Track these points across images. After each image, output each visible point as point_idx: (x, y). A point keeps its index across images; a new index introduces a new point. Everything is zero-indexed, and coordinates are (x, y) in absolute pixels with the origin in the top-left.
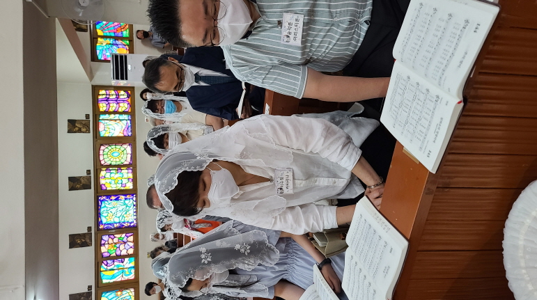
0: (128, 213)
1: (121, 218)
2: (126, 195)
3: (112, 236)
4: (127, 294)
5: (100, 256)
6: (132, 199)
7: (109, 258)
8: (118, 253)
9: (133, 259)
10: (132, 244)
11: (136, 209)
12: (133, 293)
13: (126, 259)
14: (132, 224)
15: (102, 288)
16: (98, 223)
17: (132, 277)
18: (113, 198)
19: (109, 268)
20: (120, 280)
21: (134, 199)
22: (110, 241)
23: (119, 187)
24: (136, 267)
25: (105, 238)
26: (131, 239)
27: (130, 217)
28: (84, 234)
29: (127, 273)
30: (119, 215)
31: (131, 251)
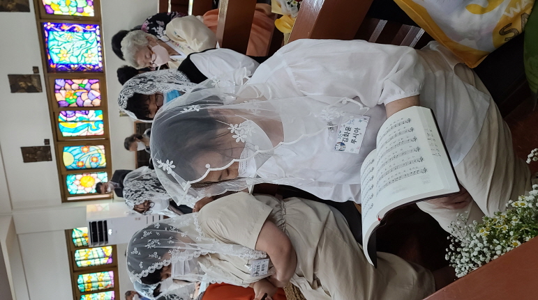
0: (89, 52)
1: (79, 57)
2: (85, 25)
3: (69, 81)
4: (96, 152)
5: (55, 106)
6: (95, 32)
7: (68, 108)
8: (80, 103)
9: (100, 112)
10: (98, 94)
11: (102, 47)
12: (104, 151)
13: (92, 112)
14: (97, 67)
15: (62, 142)
16: (47, 61)
17: (100, 132)
18: (65, 27)
19: (69, 119)
20: (84, 134)
21: (98, 32)
22: (67, 86)
23: (73, 12)
24: (105, 121)
25: (60, 82)
26: (97, 86)
27: (93, 58)
28: (29, 76)
29: (94, 127)
30: (76, 53)
31: (97, 102)
